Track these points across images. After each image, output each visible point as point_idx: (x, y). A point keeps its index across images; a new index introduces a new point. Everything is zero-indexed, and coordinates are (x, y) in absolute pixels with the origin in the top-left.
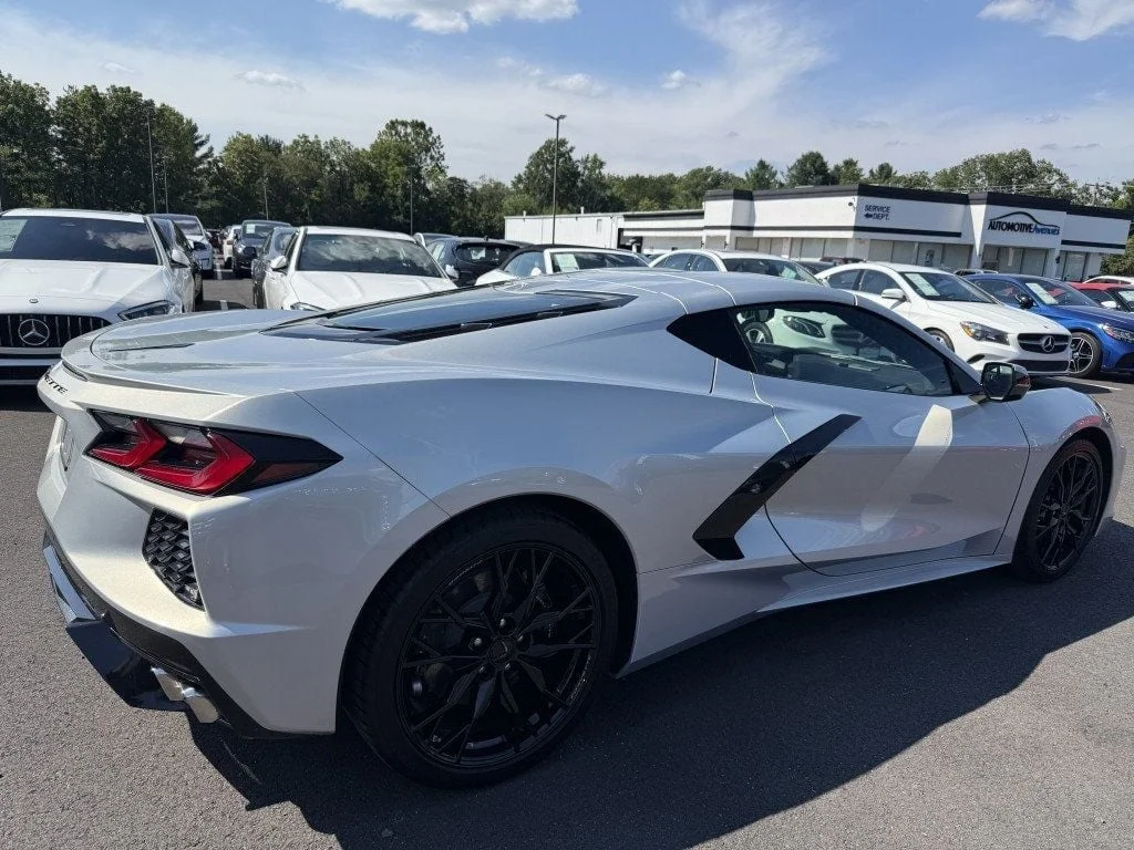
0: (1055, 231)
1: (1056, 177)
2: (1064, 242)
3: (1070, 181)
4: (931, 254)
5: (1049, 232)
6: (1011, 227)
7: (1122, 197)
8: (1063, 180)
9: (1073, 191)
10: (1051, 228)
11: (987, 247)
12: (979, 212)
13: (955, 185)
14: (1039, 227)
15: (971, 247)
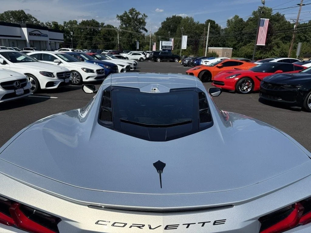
0: (47, 36)
1: (34, 19)
2: (50, 39)
3: (38, 21)
4: (13, 43)
5: (45, 36)
6: (35, 35)
7: (52, 26)
8: (36, 20)
9: (40, 24)
10: (46, 35)
11: (30, 41)
12: (25, 30)
13: (4, 20)
14: (43, 35)
15: (26, 41)
